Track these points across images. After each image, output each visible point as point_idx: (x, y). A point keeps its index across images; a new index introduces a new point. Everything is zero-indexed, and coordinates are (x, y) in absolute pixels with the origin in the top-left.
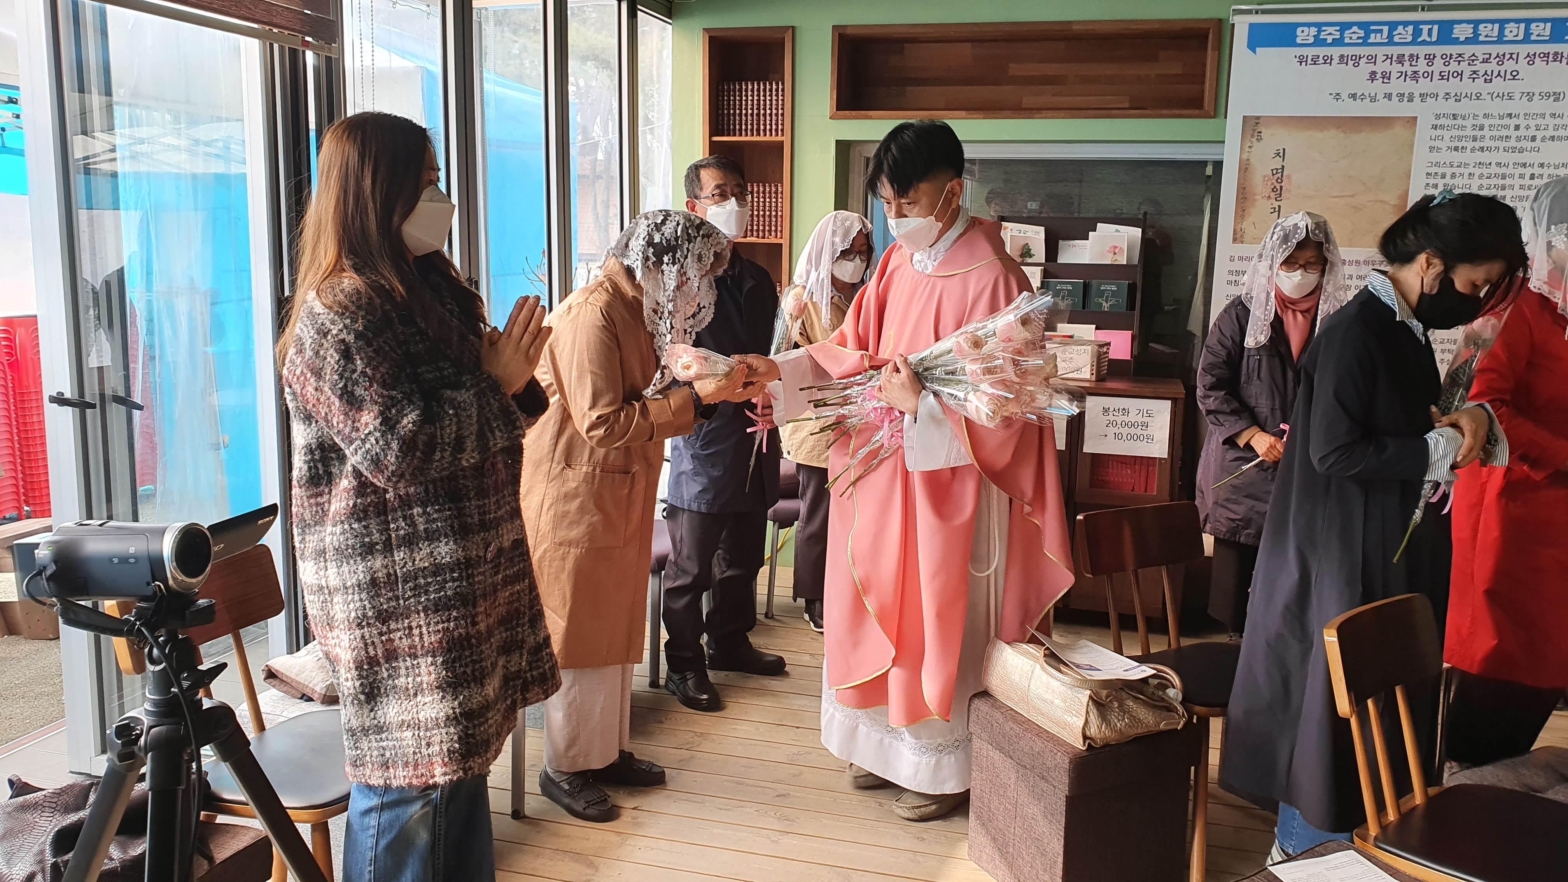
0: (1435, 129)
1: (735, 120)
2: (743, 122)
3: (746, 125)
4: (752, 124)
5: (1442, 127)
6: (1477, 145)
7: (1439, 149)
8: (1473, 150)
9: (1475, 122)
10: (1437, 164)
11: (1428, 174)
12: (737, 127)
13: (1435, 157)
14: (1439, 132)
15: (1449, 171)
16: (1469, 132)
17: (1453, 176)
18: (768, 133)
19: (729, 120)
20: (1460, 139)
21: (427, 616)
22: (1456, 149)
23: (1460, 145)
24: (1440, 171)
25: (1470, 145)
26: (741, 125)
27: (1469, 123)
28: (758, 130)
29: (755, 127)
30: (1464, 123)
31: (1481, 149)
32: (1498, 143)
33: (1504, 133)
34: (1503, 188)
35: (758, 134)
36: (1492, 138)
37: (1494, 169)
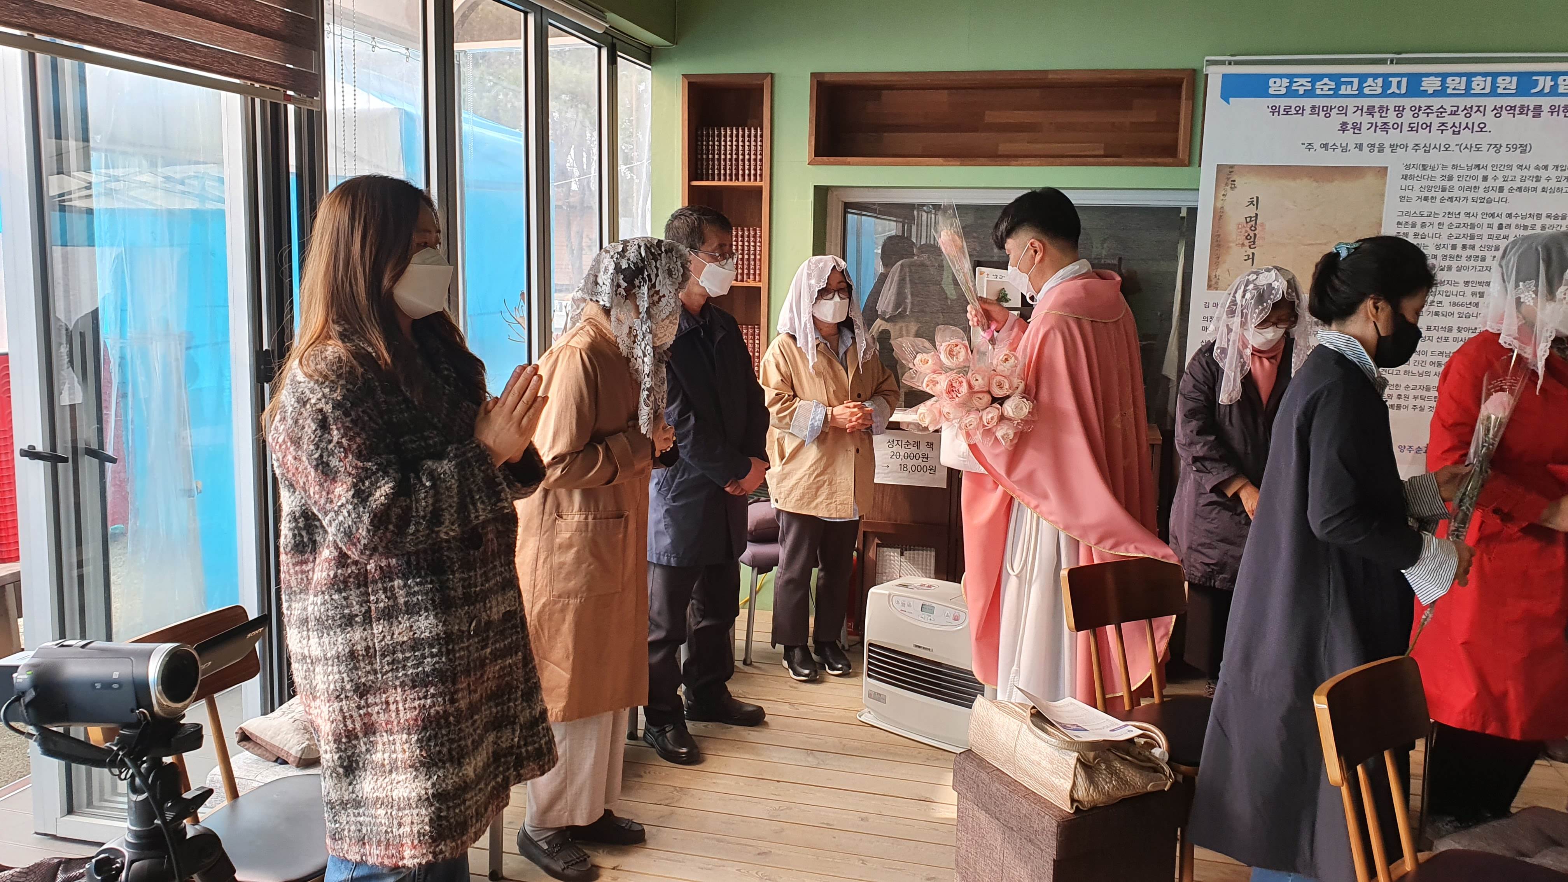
0: (1406, 179)
1: (713, 165)
2: (722, 167)
3: (725, 169)
4: (731, 169)
5: (1412, 177)
6: (1447, 195)
7: (1409, 199)
8: (1442, 200)
9: (1444, 173)
10: (1408, 214)
11: (1399, 223)
12: (716, 172)
13: (1405, 206)
14: (1409, 182)
15: (1419, 221)
16: (1439, 182)
17: (1423, 225)
18: (746, 177)
19: (708, 165)
20: (1429, 189)
22: (1426, 199)
23: (1430, 195)
24: (1411, 220)
25: (1439, 195)
26: (719, 170)
27: (1438, 173)
28: (737, 175)
29: (734, 172)
30: (1433, 173)
31: (1451, 199)
32: (1467, 194)
33: (1473, 183)
34: (1472, 237)
35: (737, 179)
36: (1461, 188)
37: (1463, 219)
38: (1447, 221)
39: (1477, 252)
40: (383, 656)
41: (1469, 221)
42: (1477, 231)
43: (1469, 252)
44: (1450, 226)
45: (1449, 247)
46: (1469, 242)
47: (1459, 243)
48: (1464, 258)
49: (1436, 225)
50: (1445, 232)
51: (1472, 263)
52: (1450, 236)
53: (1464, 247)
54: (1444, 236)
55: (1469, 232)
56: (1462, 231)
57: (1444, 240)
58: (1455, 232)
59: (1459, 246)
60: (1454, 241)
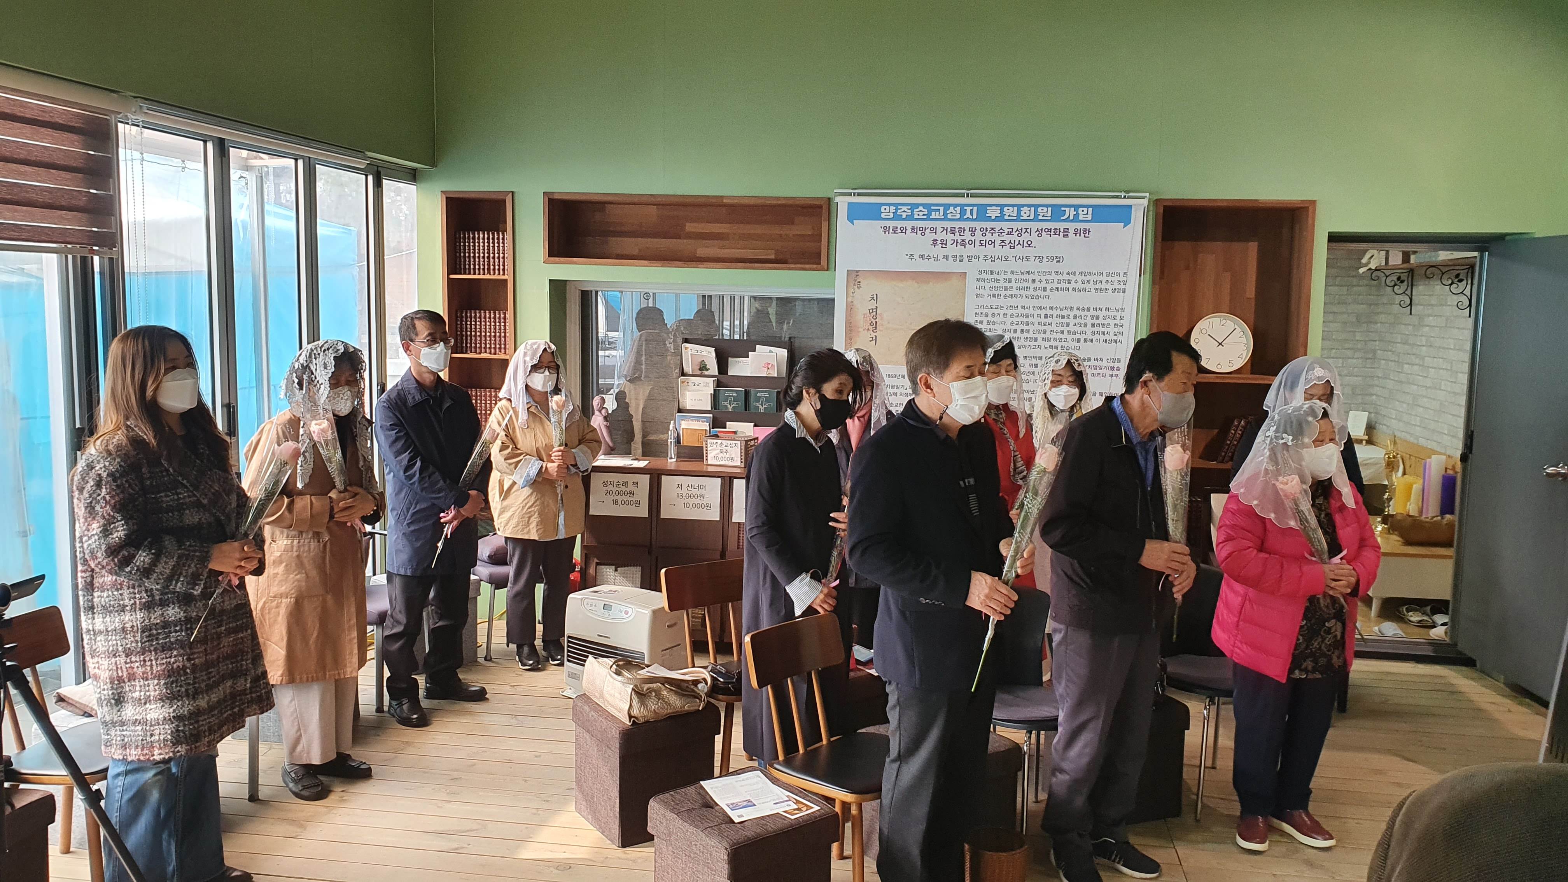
0: (979, 281)
1: (469, 261)
2: (477, 263)
3: (479, 265)
4: (484, 265)
5: (983, 280)
6: (1008, 293)
7: (982, 296)
8: (1006, 295)
9: (1005, 277)
12: (472, 267)
14: (982, 284)
15: (991, 310)
16: (1002, 284)
17: (994, 313)
18: (497, 272)
19: (465, 261)
20: (996, 288)
21: (156, 654)
22: (994, 295)
23: (996, 293)
24: (984, 311)
25: (1003, 293)
26: (474, 265)
27: (1001, 277)
28: (489, 269)
29: (486, 267)
30: (998, 277)
31: (1011, 296)
32: (1022, 292)
33: (1025, 285)
34: (1027, 324)
35: (489, 273)
36: (1018, 288)
37: (1020, 311)
38: (1009, 312)
39: (1031, 335)
40: (143, 632)
41: (1026, 311)
42: (1030, 320)
43: (1026, 335)
44: (1012, 316)
45: (1012, 331)
46: (1025, 328)
47: (1019, 328)
48: (1022, 340)
49: (1002, 315)
50: (1009, 320)
51: (1028, 343)
52: (1012, 323)
53: (1022, 331)
54: (1008, 323)
55: (1025, 320)
56: (1020, 319)
57: (1008, 326)
58: (1015, 320)
59: (1019, 331)
60: (1015, 327)
